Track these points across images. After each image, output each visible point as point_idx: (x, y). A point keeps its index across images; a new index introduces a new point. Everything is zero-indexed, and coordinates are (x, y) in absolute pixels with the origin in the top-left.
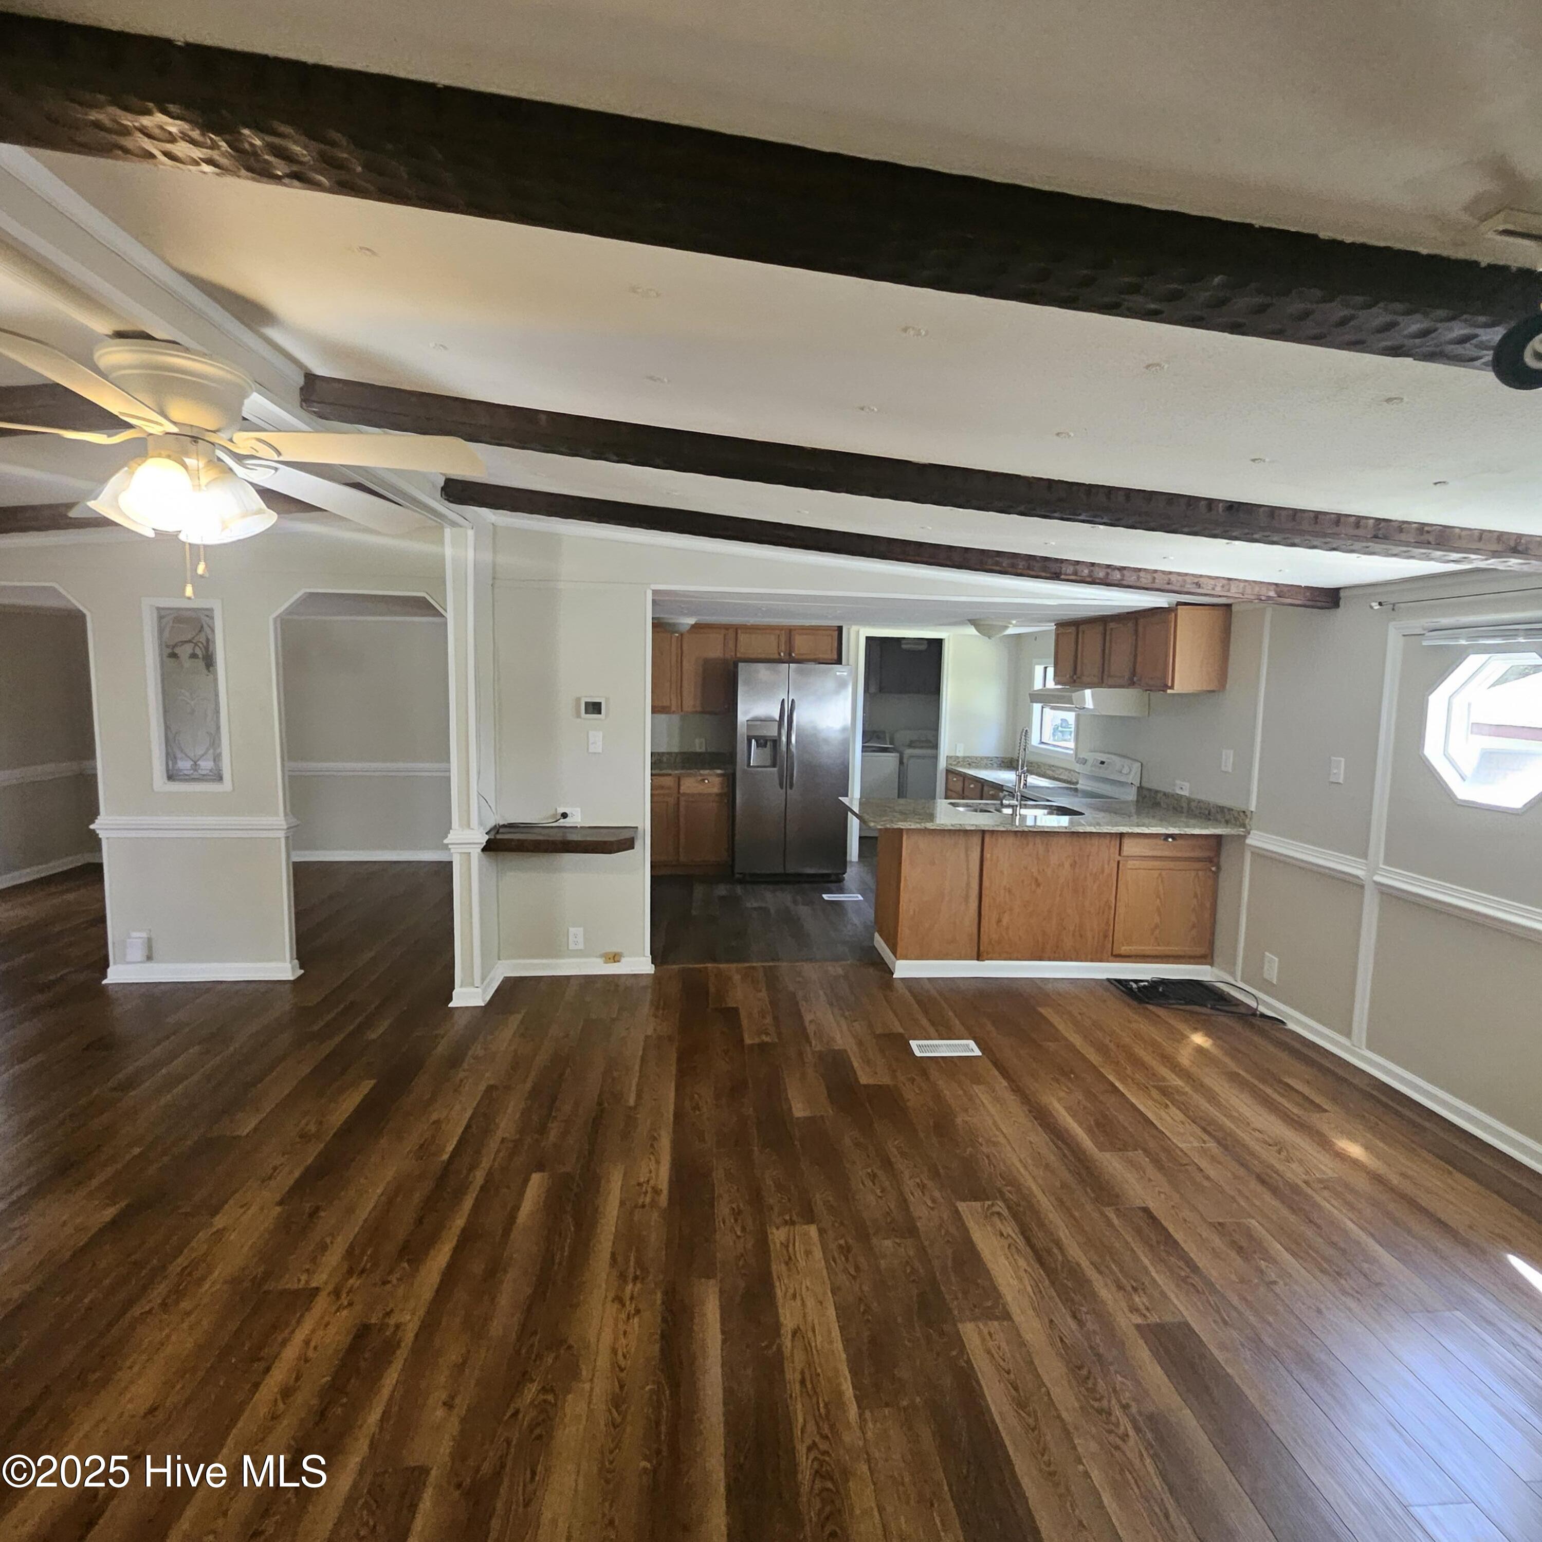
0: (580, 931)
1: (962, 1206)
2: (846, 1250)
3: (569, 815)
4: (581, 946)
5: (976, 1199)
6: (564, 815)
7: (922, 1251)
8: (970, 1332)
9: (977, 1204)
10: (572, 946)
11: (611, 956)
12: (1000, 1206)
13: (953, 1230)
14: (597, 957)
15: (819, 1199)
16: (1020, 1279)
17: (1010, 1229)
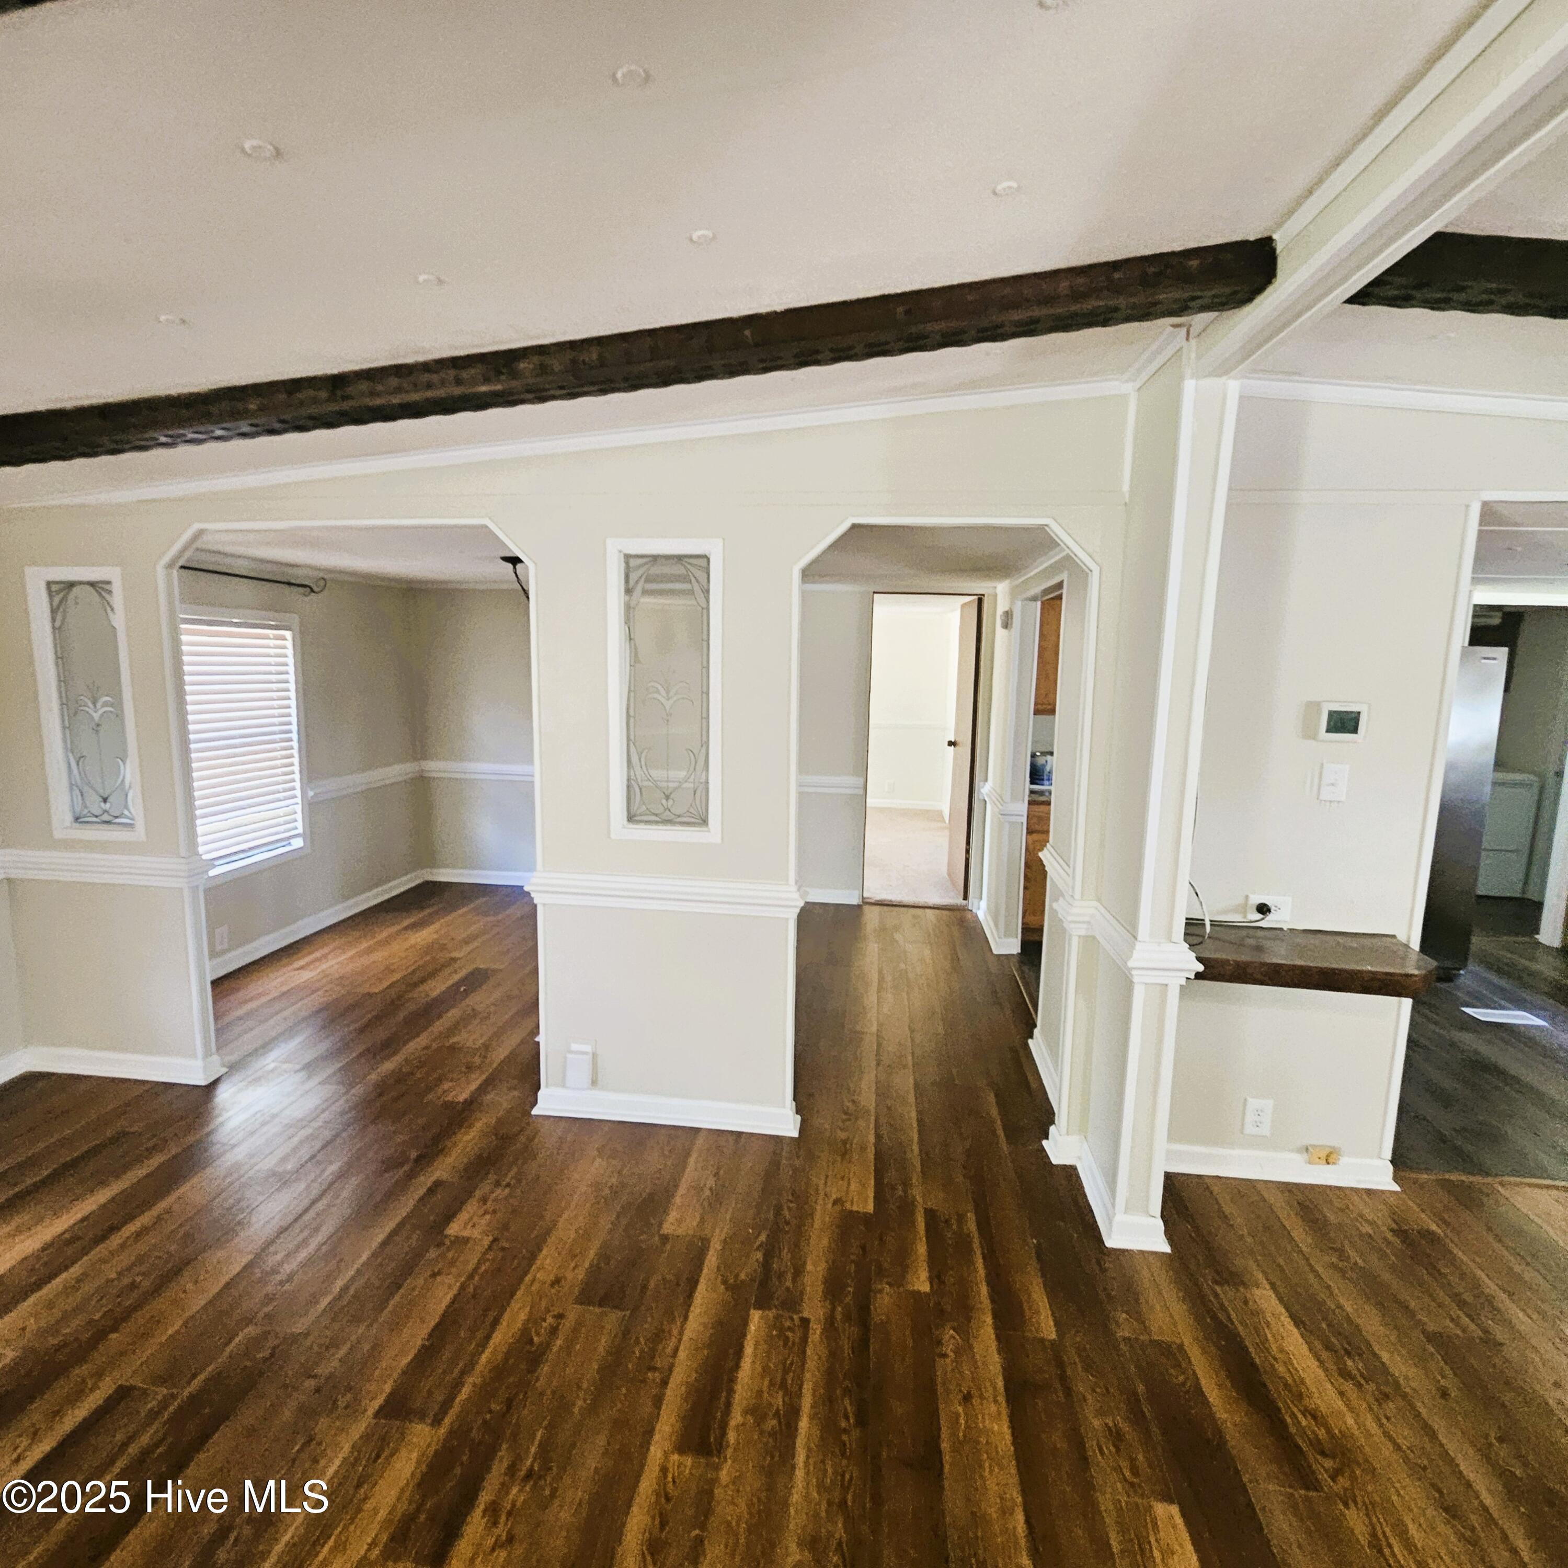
0: (1268, 1104)
3: (1273, 909)
4: (1265, 1130)
6: (1263, 909)
10: (1250, 1129)
11: (1323, 1155)
14: (1292, 1151)
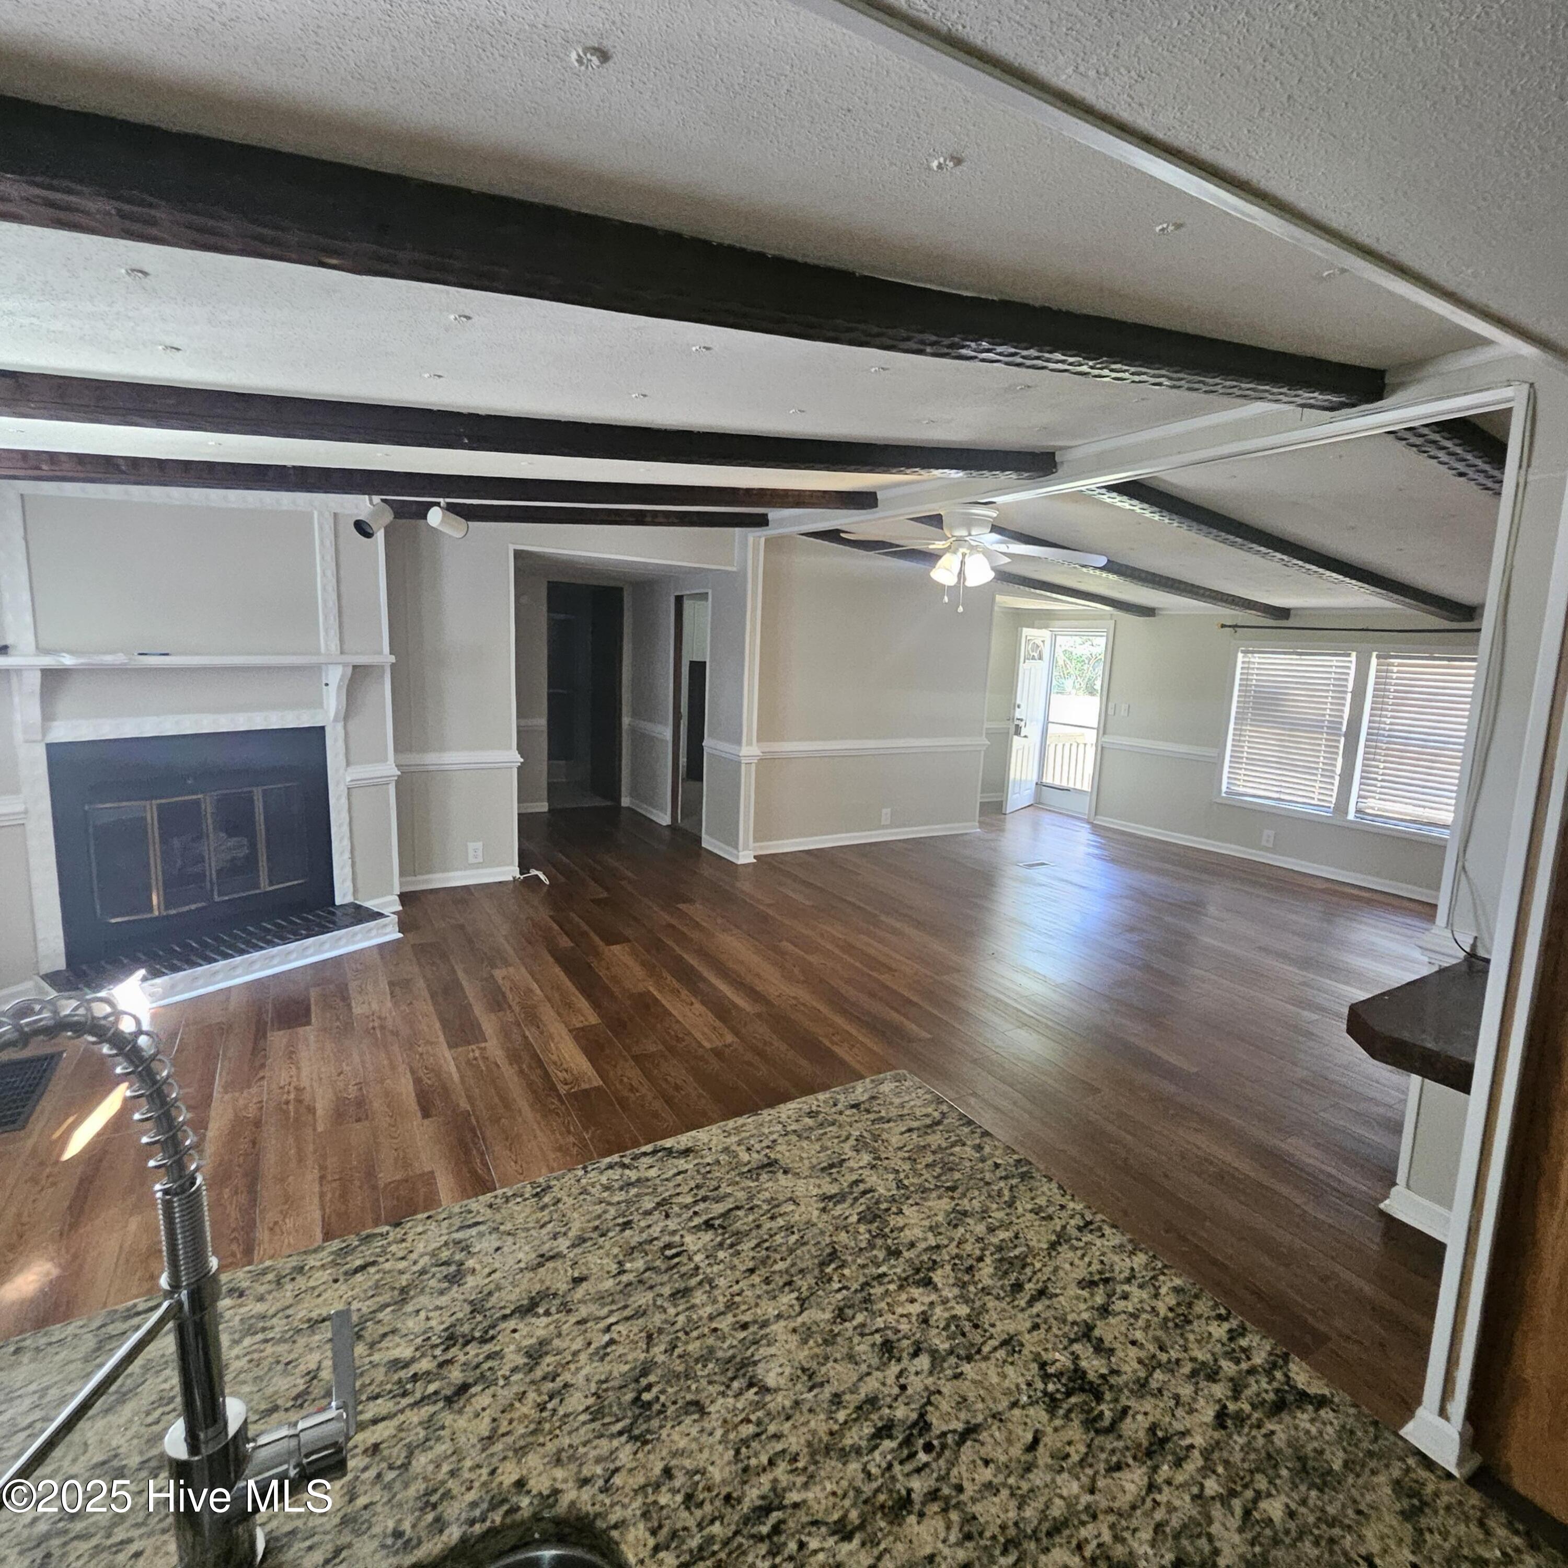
1: (597, 1082)
2: (679, 1040)
5: (586, 1090)
7: (628, 1048)
8: (593, 1019)
9: (585, 1086)
12: (562, 1090)
13: (606, 1067)
15: (715, 1065)
16: (557, 1048)
17: (558, 1075)
